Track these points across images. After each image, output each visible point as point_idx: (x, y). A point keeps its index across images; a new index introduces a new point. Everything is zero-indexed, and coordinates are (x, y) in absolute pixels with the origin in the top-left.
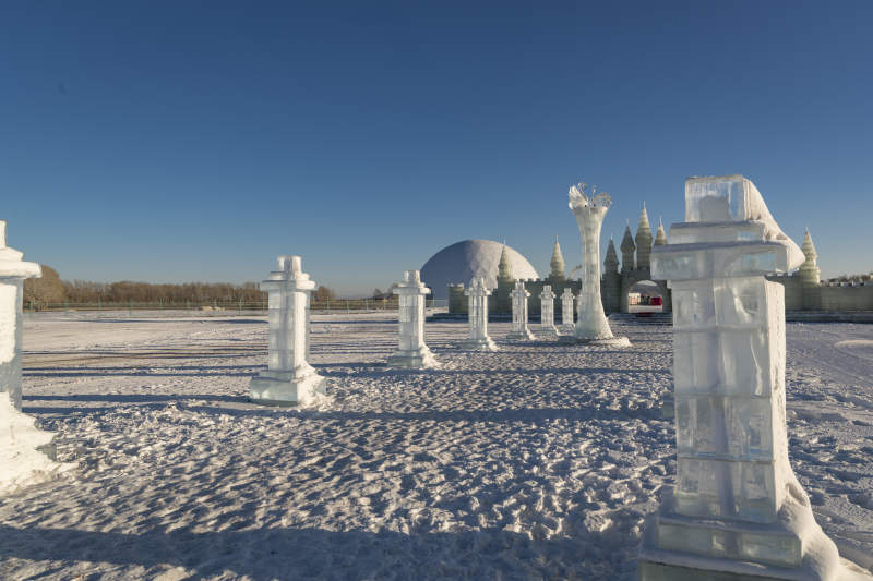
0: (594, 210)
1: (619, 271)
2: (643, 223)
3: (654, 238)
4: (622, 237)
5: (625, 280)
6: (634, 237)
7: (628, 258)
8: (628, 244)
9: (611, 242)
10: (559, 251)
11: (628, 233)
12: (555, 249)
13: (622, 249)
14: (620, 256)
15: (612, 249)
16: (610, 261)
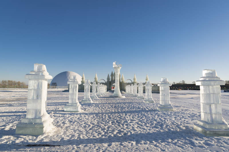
0: (119, 68)
1: (110, 81)
4: (111, 73)
5: (111, 83)
7: (112, 78)
9: (108, 74)
10: (97, 76)
11: (112, 72)
12: (96, 75)
13: (111, 76)
14: (110, 77)
15: (108, 76)
16: (108, 79)
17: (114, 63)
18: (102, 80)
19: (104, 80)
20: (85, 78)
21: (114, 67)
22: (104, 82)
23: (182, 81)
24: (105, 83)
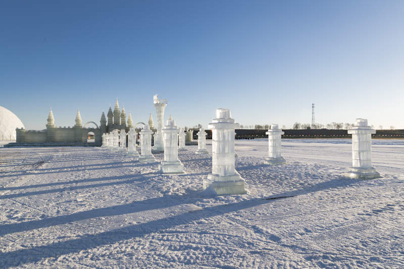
1: (107, 125)
2: (117, 106)
3: (121, 112)
5: (109, 128)
6: (113, 111)
7: (110, 120)
8: (110, 114)
9: (103, 112)
10: (79, 115)
11: (110, 109)
12: (78, 113)
13: (108, 116)
14: (107, 119)
15: (103, 116)
16: (103, 121)
17: (155, 97)
18: (91, 123)
19: (94, 123)
20: (54, 120)
21: (155, 102)
22: (95, 127)
23: (197, 125)
24: (98, 129)
